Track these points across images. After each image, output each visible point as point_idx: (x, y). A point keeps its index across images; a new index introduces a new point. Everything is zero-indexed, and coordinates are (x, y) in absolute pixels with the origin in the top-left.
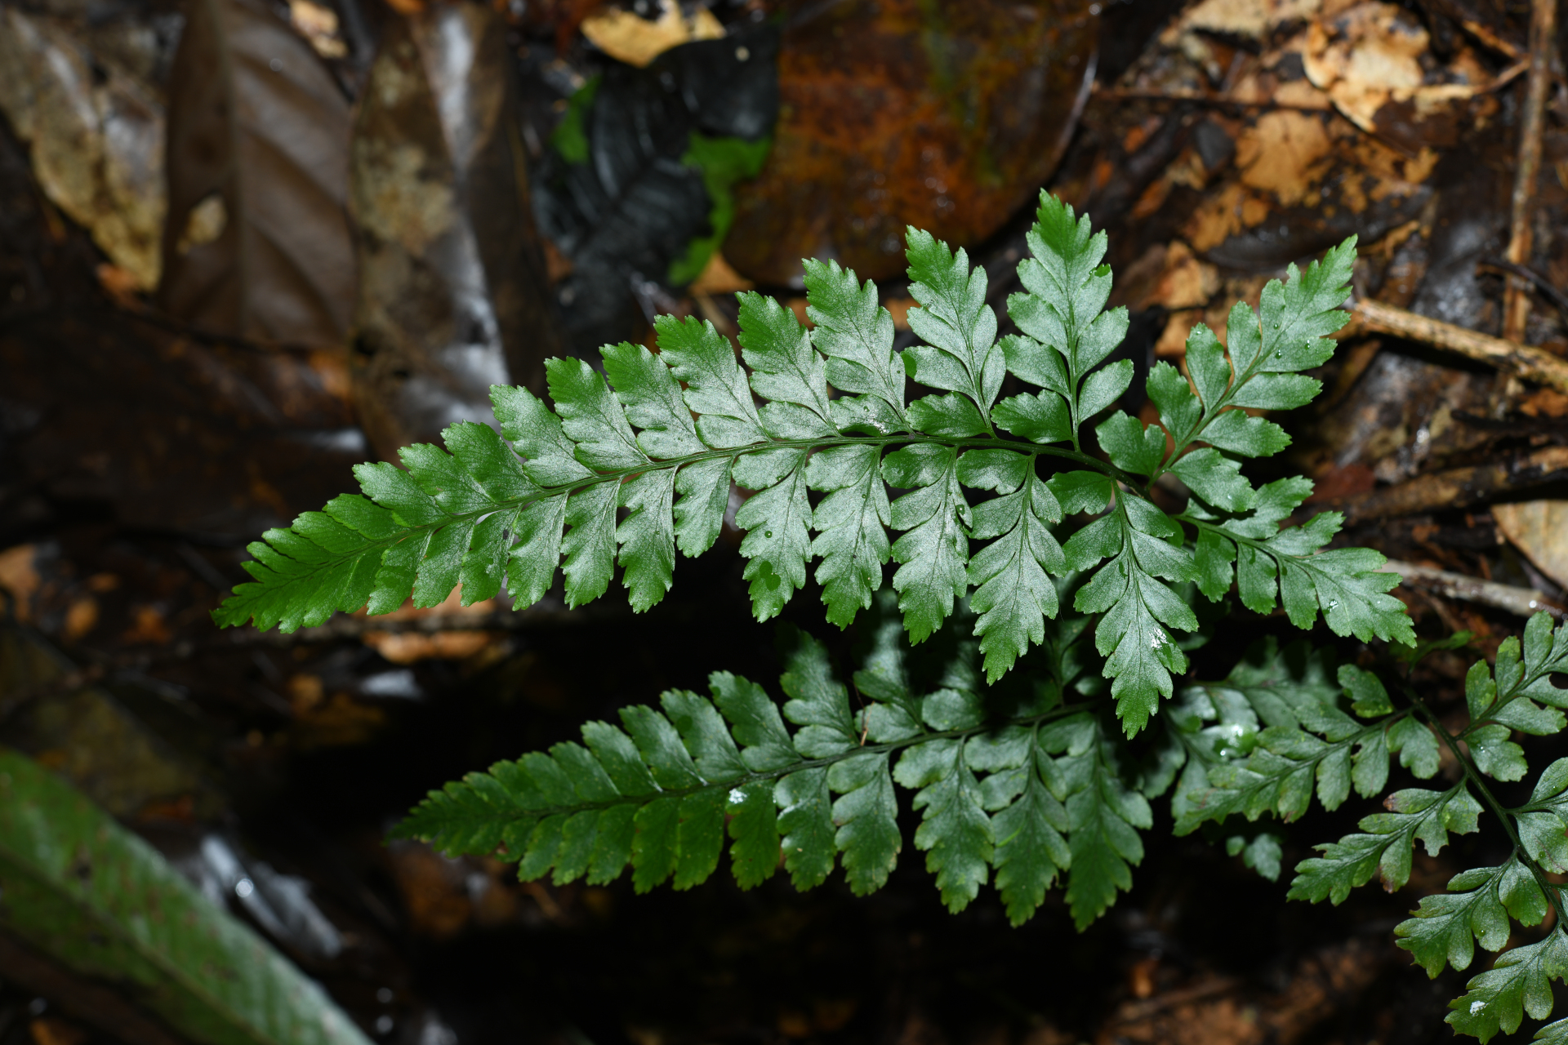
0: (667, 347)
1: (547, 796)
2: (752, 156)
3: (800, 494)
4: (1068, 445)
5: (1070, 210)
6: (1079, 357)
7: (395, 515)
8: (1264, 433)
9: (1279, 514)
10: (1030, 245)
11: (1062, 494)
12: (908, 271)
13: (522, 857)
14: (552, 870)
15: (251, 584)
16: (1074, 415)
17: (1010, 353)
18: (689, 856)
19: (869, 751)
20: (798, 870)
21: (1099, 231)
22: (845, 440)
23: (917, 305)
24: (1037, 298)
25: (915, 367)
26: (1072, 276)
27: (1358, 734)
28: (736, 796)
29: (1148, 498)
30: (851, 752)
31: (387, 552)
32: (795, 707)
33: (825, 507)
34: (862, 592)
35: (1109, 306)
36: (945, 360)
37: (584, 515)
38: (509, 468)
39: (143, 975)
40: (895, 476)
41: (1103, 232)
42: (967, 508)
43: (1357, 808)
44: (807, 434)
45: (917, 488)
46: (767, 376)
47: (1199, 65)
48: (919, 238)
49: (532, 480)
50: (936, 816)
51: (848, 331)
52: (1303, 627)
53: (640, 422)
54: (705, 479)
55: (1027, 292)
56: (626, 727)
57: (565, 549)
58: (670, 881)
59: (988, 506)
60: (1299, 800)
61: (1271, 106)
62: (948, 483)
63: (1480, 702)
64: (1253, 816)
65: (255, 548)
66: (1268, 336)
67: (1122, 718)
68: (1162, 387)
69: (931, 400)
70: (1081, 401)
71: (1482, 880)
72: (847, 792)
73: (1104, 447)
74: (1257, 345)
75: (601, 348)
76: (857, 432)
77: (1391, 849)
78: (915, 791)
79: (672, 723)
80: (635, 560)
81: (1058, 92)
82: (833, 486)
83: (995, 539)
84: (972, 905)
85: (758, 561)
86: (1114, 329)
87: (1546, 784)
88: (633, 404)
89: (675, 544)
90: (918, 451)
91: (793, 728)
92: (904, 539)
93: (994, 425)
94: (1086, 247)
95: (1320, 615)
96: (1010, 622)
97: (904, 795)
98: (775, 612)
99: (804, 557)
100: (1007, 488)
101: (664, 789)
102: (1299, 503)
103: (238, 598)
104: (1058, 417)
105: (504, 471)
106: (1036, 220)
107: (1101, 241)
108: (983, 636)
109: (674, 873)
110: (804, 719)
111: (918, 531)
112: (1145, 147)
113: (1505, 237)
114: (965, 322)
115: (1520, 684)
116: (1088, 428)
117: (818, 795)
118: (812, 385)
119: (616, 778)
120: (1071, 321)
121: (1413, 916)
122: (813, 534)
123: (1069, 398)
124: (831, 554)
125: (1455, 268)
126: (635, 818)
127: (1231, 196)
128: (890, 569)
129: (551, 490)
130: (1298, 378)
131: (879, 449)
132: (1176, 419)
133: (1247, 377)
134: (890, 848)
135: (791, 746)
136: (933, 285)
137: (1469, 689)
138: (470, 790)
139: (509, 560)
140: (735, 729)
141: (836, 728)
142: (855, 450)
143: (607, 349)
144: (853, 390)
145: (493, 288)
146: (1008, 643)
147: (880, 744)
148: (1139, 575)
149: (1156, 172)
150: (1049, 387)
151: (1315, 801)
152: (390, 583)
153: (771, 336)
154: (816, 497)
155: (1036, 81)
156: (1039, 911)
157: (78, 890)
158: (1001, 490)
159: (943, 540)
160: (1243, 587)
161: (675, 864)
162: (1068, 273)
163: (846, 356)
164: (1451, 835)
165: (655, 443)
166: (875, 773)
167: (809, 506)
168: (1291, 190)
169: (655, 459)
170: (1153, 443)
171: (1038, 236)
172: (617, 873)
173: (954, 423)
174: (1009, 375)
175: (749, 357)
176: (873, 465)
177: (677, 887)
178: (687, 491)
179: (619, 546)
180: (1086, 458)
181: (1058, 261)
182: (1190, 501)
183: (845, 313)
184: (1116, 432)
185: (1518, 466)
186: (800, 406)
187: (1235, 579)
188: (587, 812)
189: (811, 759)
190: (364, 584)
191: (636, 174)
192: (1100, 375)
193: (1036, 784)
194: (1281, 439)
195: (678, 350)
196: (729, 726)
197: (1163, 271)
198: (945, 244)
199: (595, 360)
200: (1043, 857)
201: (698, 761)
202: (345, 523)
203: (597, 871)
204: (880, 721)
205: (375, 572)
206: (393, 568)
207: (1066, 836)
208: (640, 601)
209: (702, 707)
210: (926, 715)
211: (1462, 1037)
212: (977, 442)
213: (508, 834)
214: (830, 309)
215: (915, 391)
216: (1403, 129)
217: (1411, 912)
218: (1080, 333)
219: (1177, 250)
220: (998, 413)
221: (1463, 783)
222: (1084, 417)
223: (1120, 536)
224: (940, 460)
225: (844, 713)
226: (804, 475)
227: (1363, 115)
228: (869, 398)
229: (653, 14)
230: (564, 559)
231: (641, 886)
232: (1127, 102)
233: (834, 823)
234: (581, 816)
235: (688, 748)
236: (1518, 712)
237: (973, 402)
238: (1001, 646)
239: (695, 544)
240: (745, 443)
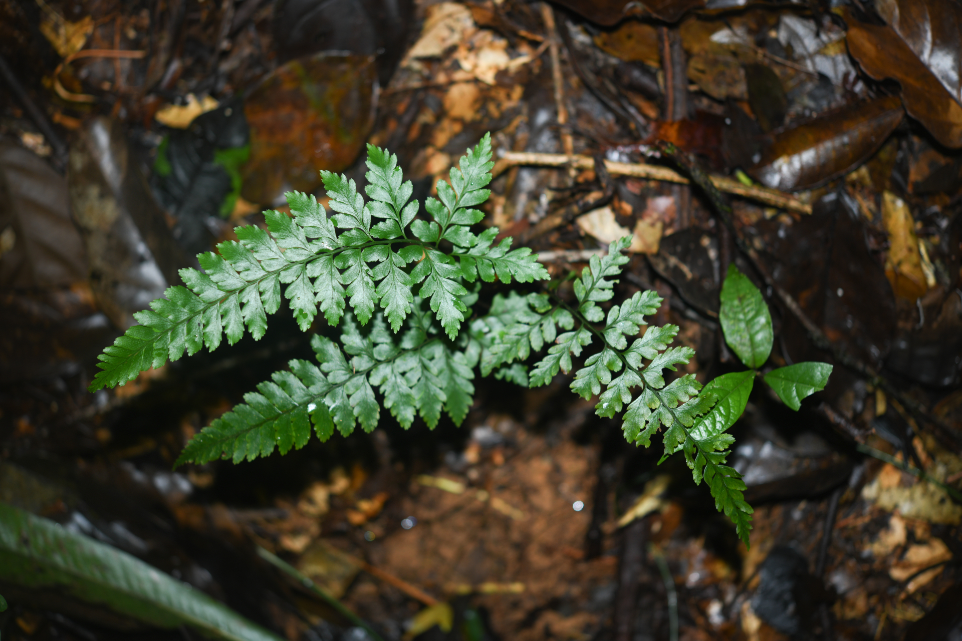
0: (242, 239)
1: (237, 428)
2: (243, 154)
3: (307, 281)
4: (402, 237)
5: (380, 149)
6: (398, 203)
7: (154, 329)
8: (474, 214)
9: (488, 243)
10: (368, 166)
11: (404, 256)
12: (324, 187)
13: (233, 455)
14: (246, 456)
15: (102, 372)
16: (401, 226)
17: (371, 209)
18: (299, 435)
19: (357, 375)
20: (342, 429)
21: (392, 154)
22: (318, 256)
23: (332, 199)
24: (376, 185)
25: (337, 223)
26: (387, 174)
27: (541, 320)
28: (312, 407)
29: (437, 250)
30: (351, 378)
31: (154, 344)
32: (325, 366)
33: (317, 283)
34: (339, 310)
35: (404, 181)
36: (347, 217)
37: (227, 310)
38: (194, 300)
39: (65, 580)
40: (340, 265)
41: (394, 154)
42: (370, 269)
43: (547, 346)
44: (303, 258)
45: (349, 267)
46: (282, 240)
47: (419, 72)
48: (325, 174)
49: (204, 302)
50: (390, 394)
51: (308, 215)
52: (507, 283)
53: (239, 270)
54: (269, 285)
55: (371, 184)
56: (261, 392)
57: (224, 324)
58: (294, 447)
59: (378, 268)
60: (526, 351)
61: (452, 83)
62: (360, 263)
63: (581, 295)
64: (510, 361)
65: (101, 357)
66: (466, 178)
67: (448, 334)
68: (431, 207)
69: (346, 233)
70: (402, 219)
71: (597, 359)
72: (354, 393)
73: (416, 235)
74: (463, 182)
75: (217, 246)
76: (322, 252)
77: (562, 358)
78: (379, 386)
79: (278, 385)
80: (251, 321)
81: (365, 96)
82: (319, 275)
83: (383, 279)
84: (413, 424)
85: (297, 309)
86: (408, 189)
87: (611, 318)
88: (235, 263)
89: (265, 311)
90: (347, 253)
91: (326, 374)
92: (350, 287)
93: (372, 237)
94: (389, 162)
95: (512, 277)
96: (397, 308)
97: (376, 389)
98: (309, 327)
99: (314, 303)
100: (382, 259)
101: (282, 411)
102: (494, 238)
103: (97, 379)
104: (395, 228)
105: (192, 301)
106: (368, 156)
107: (394, 158)
108: (388, 316)
109: (295, 443)
110: (330, 370)
111: (354, 283)
112: (407, 110)
113: (556, 113)
114: (351, 201)
115: (593, 284)
116: (408, 229)
117: (342, 397)
118: (300, 239)
119: (262, 413)
120: (390, 191)
121: (575, 380)
122: (315, 294)
123: (397, 220)
124: (324, 300)
125: (540, 131)
126: (274, 426)
127: (446, 123)
128: (347, 299)
129: (212, 303)
130: (481, 191)
131: (331, 256)
132: (440, 218)
133: (463, 195)
134: (375, 410)
135: (327, 381)
136: (335, 190)
137: (576, 291)
138: (205, 435)
139: (203, 334)
140: (303, 381)
141: (343, 370)
142: (323, 259)
143: (219, 245)
144: (316, 237)
145: (144, 237)
146: (398, 316)
147: (361, 372)
148: (440, 279)
149: (413, 120)
150: (389, 217)
151: (532, 350)
152: (159, 355)
153: (280, 225)
154: (313, 280)
155: (355, 95)
156: (440, 421)
157: (25, 551)
158: (381, 260)
159: (364, 284)
160: (482, 274)
161: (294, 440)
162: (385, 173)
163: (310, 225)
164: (583, 347)
165: (247, 276)
166: (363, 383)
167: (311, 284)
168: (469, 115)
169: (248, 282)
170: (433, 229)
171: (370, 162)
172: (272, 450)
173: (357, 240)
174: (373, 217)
175: (274, 234)
176: (331, 263)
177: (297, 448)
178: (264, 290)
179: (244, 317)
180: (410, 241)
181: (379, 169)
182: (454, 247)
183: (306, 209)
184: (419, 228)
185: (581, 203)
186: (298, 248)
187: (478, 272)
188: (254, 429)
189: (336, 384)
190: (149, 357)
191: (195, 173)
192: (406, 208)
193: (425, 372)
194: (481, 215)
195: (246, 239)
196: (301, 380)
197: (426, 160)
198: (336, 174)
199: (216, 251)
200: (435, 399)
201: (293, 397)
202: (135, 337)
203: (264, 451)
204: (359, 363)
205: (152, 352)
206: (159, 349)
207: (441, 389)
208: (257, 336)
209: (288, 375)
210: (376, 356)
211: (603, 418)
212: (368, 245)
213: (225, 448)
214: (300, 209)
215: (339, 232)
216: (506, 81)
217: (574, 378)
218: (395, 194)
219: (430, 151)
220: (372, 232)
221: (582, 326)
222: (405, 225)
223: (430, 266)
224: (356, 255)
225: (345, 363)
226: (306, 273)
227: (489, 78)
228: (323, 238)
229: (184, 104)
230: (224, 328)
231: (283, 452)
232: (394, 95)
233: (351, 407)
234: (252, 432)
235: (287, 393)
236: (596, 296)
237: (363, 231)
238: (396, 318)
239: (273, 309)
240: (280, 268)
